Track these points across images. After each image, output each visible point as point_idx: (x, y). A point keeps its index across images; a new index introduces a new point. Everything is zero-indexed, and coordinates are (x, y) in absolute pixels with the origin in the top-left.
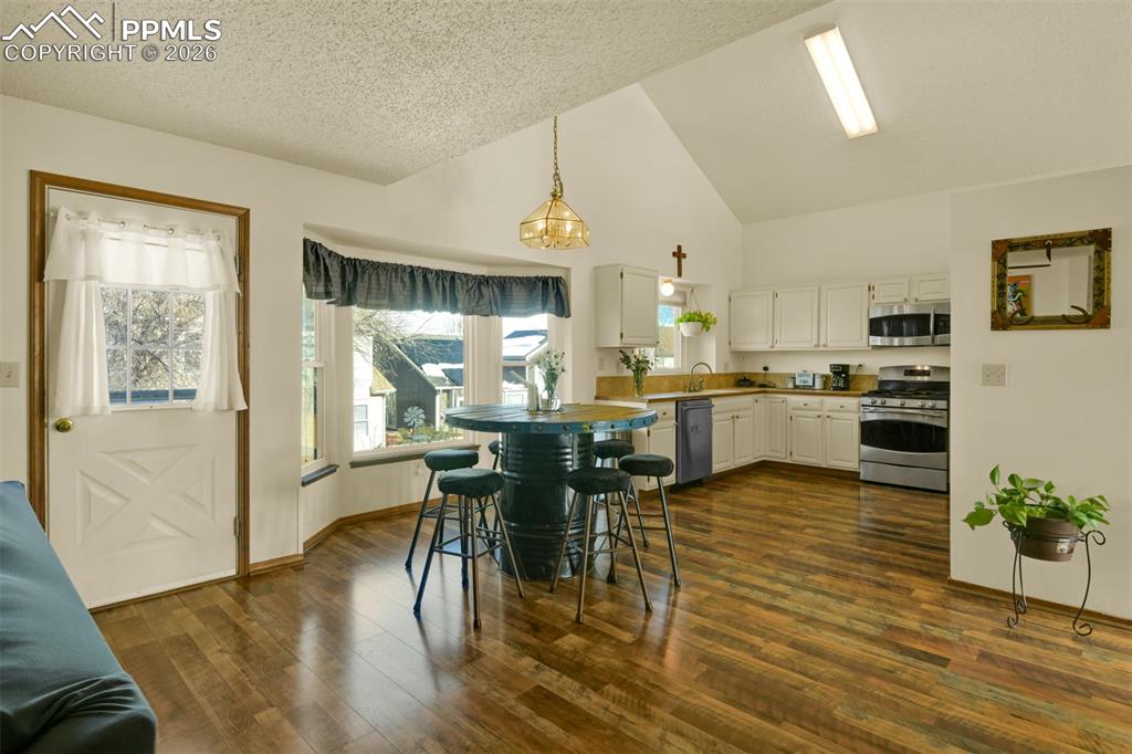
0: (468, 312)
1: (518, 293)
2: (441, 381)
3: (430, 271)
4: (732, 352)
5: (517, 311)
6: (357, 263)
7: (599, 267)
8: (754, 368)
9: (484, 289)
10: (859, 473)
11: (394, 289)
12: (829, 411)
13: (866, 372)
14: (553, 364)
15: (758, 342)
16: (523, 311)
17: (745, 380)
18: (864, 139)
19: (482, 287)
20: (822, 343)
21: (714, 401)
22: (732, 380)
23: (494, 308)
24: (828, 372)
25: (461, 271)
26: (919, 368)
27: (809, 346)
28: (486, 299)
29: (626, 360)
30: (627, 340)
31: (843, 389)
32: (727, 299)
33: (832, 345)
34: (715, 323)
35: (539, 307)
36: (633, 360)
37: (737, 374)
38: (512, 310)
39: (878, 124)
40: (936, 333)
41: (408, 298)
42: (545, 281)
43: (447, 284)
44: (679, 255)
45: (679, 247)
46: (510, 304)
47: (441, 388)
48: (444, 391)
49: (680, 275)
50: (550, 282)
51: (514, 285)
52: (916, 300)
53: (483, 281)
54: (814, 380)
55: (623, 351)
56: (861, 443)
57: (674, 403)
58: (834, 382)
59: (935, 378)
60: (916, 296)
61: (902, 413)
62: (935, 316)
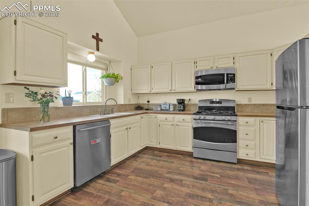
4: (132, 94)
8: (143, 101)
10: (192, 153)
12: (177, 122)
13: (192, 103)
15: (145, 89)
17: (139, 107)
20: (173, 88)
22: (133, 107)
24: (176, 103)
26: (214, 100)
31: (183, 111)
32: (130, 69)
33: (178, 90)
34: (122, 79)
40: (227, 83)
44: (97, 38)
45: (97, 34)
49: (98, 50)
52: (217, 67)
54: (169, 106)
55: (27, 87)
56: (194, 138)
57: (72, 127)
58: (179, 107)
59: (224, 105)
60: (216, 65)
61: (214, 123)
62: (227, 74)
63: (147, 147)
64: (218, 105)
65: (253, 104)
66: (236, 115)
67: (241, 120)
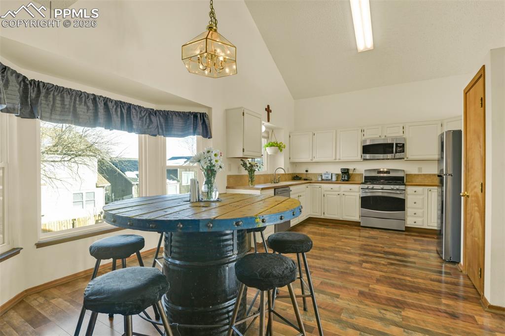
0: (142, 132)
1: (177, 122)
2: (135, 180)
3: (111, 101)
4: (291, 163)
5: (176, 133)
6: (41, 85)
7: (228, 110)
8: (301, 171)
9: (153, 118)
10: (360, 222)
11: (78, 109)
12: (344, 192)
13: (357, 172)
14: (213, 162)
15: (304, 157)
16: (180, 133)
17: (297, 177)
18: (367, 52)
19: (152, 116)
20: (338, 158)
21: (291, 188)
22: (290, 177)
23: (160, 131)
24: (339, 172)
25: (136, 104)
26: (382, 170)
27: (332, 159)
28: (155, 124)
29: (244, 165)
30: (246, 153)
31: (347, 181)
32: (288, 136)
33: (343, 159)
34: (284, 148)
35: (192, 131)
36: (248, 165)
37: (293, 174)
38: (173, 132)
39: (374, 45)
40: (396, 152)
41: (92, 118)
42: (195, 115)
43: (125, 112)
44: (268, 110)
45: (268, 106)
46: (172, 128)
47: (135, 183)
48: (136, 184)
49: (269, 121)
50: (199, 116)
51: (174, 117)
52: (385, 136)
53: (151, 113)
54: (332, 176)
55: (243, 159)
56: (361, 207)
57: (273, 189)
58: (342, 177)
59: (392, 174)
60: (385, 134)
61: (382, 192)
62: (397, 144)
63: (309, 218)
64: (385, 175)
65: (423, 174)
66: (405, 185)
67: (410, 190)
